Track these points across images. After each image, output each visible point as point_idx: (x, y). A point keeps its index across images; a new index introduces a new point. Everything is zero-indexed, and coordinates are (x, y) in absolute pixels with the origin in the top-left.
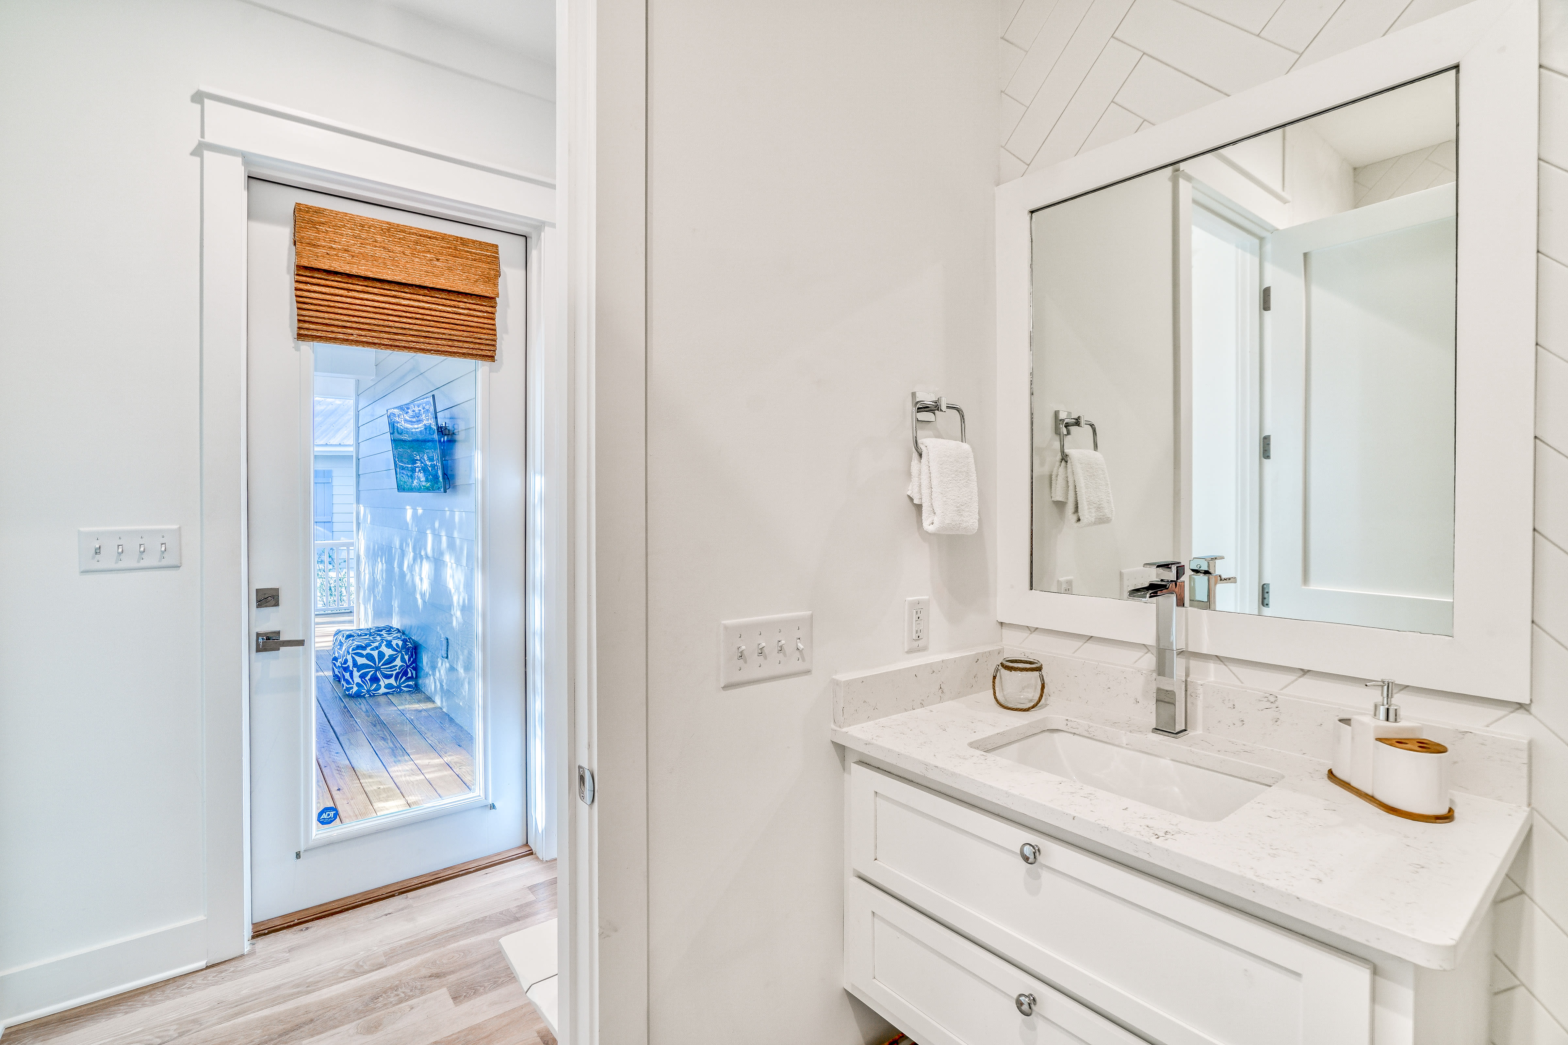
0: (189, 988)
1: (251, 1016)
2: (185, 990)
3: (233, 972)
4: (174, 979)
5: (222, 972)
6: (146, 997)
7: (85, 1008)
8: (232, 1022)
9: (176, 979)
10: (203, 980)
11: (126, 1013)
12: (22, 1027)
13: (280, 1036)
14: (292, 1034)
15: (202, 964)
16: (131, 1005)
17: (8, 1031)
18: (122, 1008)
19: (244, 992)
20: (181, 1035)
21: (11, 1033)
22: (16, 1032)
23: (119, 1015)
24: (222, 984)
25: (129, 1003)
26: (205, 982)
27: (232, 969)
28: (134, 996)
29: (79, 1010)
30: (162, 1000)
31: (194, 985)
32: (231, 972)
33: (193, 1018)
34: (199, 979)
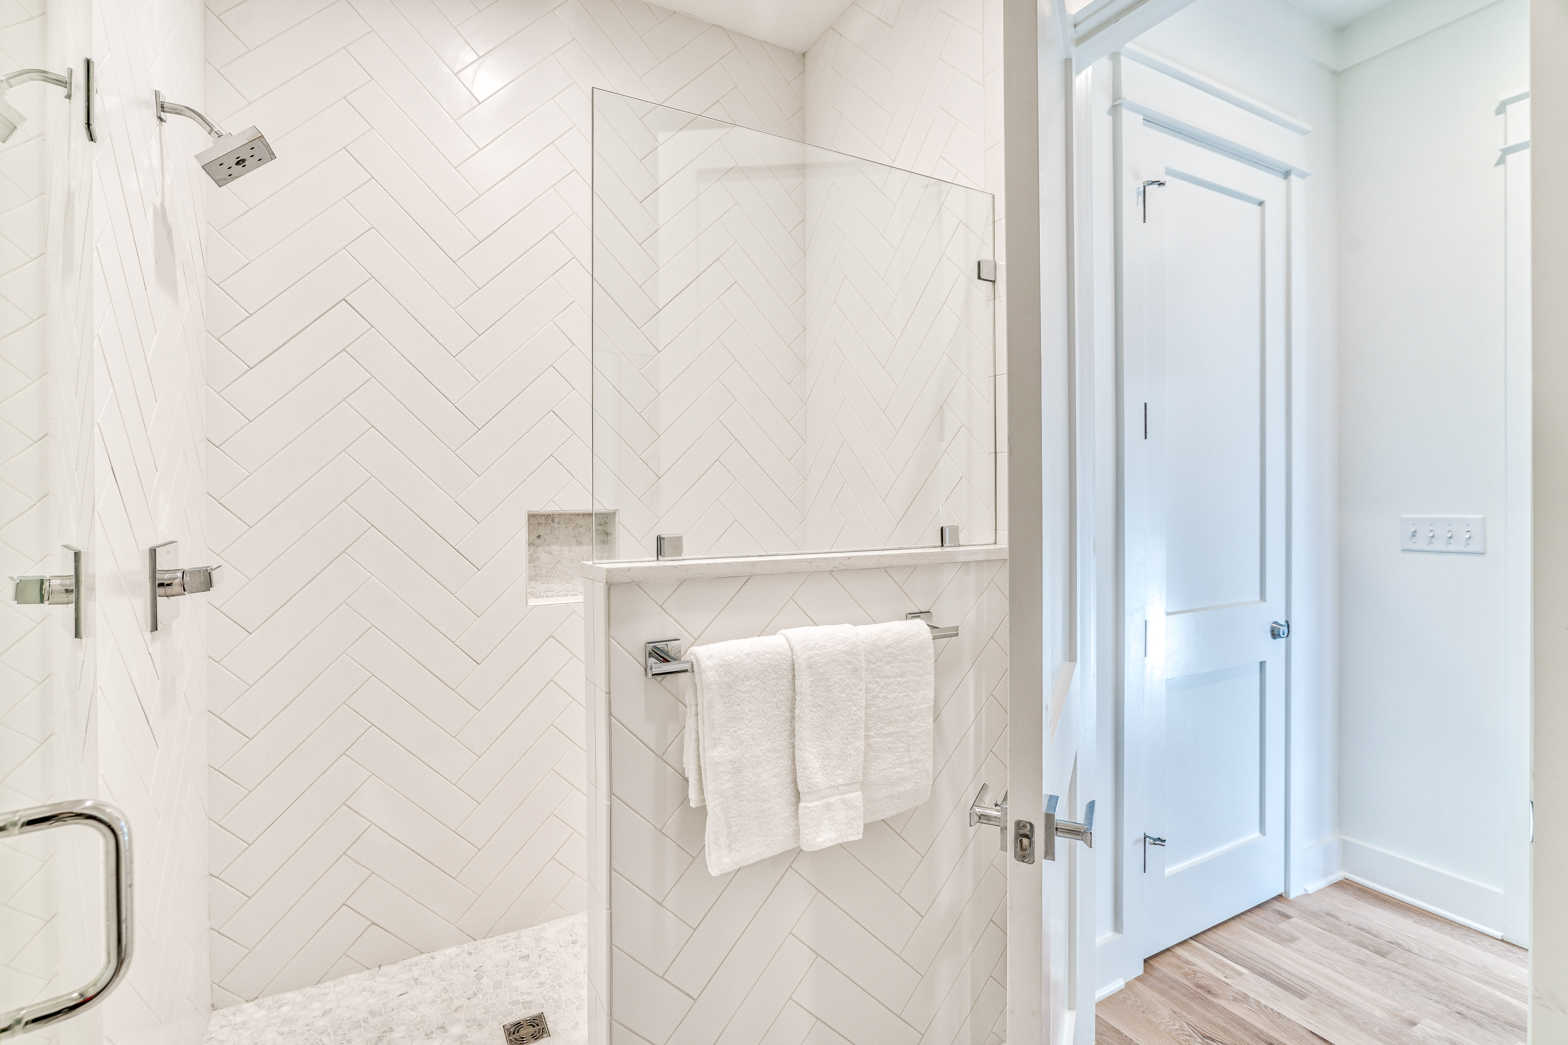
0: (1473, 941)
1: (1499, 994)
2: (1469, 941)
3: (1519, 958)
4: (1469, 929)
5: (1510, 952)
6: (1439, 924)
7: (1397, 901)
8: (1479, 984)
9: (1470, 930)
10: (1490, 945)
11: (1415, 922)
12: (1354, 884)
13: (1506, 1023)
14: (1517, 1030)
15: (1498, 934)
16: (1423, 920)
17: (1345, 881)
18: (1417, 917)
19: (1513, 976)
20: (1434, 961)
21: (1345, 883)
22: (1348, 884)
23: (1410, 920)
24: (1501, 958)
25: (1423, 919)
26: (1490, 947)
27: (1521, 956)
28: (1431, 917)
29: (1391, 899)
30: (1445, 933)
31: (1478, 943)
32: (1517, 957)
33: (1454, 959)
34: (1487, 942)
